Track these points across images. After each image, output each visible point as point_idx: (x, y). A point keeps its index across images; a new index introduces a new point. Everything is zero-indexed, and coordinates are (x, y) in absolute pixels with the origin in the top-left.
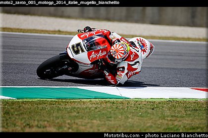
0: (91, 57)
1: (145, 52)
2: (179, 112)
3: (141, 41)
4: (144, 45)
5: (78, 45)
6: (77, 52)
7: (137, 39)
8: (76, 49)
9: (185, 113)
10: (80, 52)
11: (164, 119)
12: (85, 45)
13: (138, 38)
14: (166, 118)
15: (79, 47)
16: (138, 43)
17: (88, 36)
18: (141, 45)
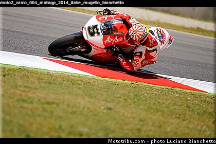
0: (106, 41)
1: (163, 43)
2: (32, 83)
3: (160, 31)
4: (163, 36)
5: (95, 27)
6: (92, 34)
7: (157, 29)
8: (91, 31)
9: (39, 85)
10: (96, 34)
11: (16, 88)
12: (102, 28)
13: (159, 28)
14: (19, 88)
15: (95, 30)
16: (157, 33)
17: (106, 19)
18: (160, 35)
